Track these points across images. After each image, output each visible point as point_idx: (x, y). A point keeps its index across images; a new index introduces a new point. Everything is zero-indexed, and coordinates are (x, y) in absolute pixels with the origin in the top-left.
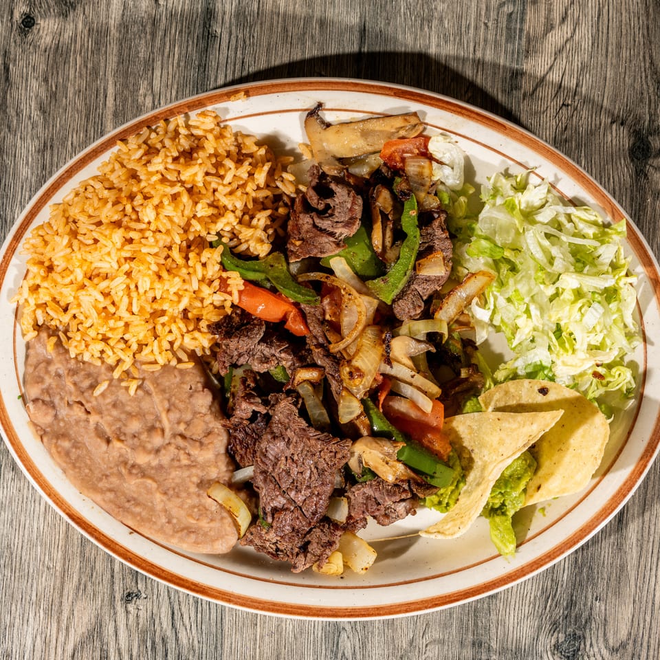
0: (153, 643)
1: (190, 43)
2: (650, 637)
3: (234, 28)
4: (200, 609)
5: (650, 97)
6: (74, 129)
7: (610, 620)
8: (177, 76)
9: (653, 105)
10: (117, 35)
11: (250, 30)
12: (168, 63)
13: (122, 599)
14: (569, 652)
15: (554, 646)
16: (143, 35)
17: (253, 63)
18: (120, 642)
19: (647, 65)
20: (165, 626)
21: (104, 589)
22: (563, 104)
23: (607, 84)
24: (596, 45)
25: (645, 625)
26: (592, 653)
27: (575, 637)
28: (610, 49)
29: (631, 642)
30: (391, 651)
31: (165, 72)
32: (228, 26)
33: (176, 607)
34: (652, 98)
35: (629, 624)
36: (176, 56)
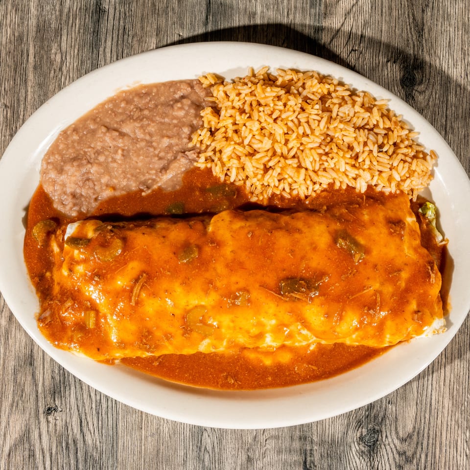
0: (67, 444)
1: (87, 16)
2: (429, 430)
3: (117, 5)
4: (100, 418)
5: (414, 43)
6: (6, 79)
7: (400, 418)
8: (78, 40)
9: (416, 48)
10: (36, 13)
11: (129, 6)
12: (71, 31)
13: (44, 412)
14: (370, 442)
15: (360, 438)
16: (53, 12)
17: (131, 28)
18: (43, 444)
19: (411, 20)
20: (75, 431)
21: (31, 405)
22: (352, 50)
23: (383, 35)
24: (374, 8)
25: (425, 421)
26: (387, 442)
27: (374, 431)
28: (384, 11)
29: (416, 434)
30: (240, 445)
31: (69, 37)
32: (113, 4)
33: (83, 417)
34: (416, 43)
35: (413, 421)
36: (77, 26)
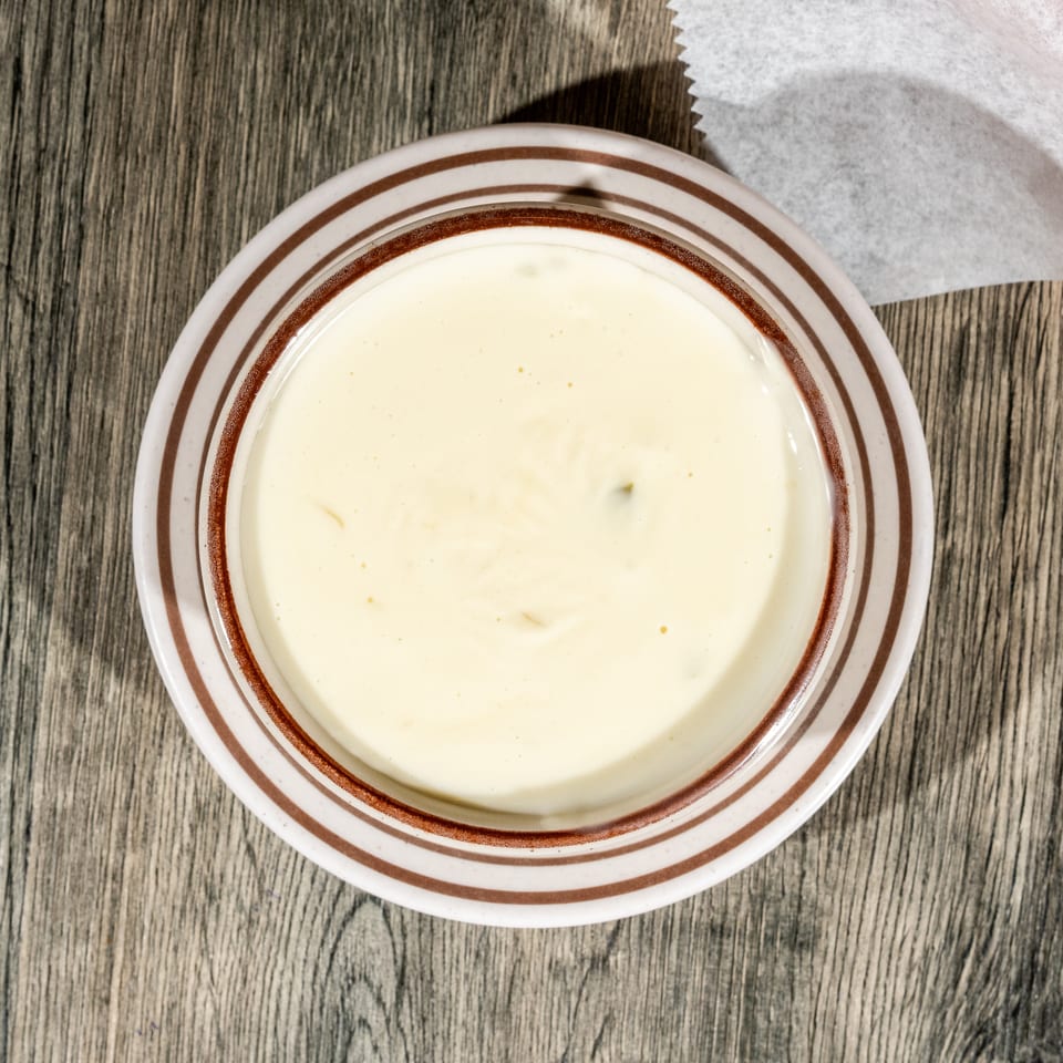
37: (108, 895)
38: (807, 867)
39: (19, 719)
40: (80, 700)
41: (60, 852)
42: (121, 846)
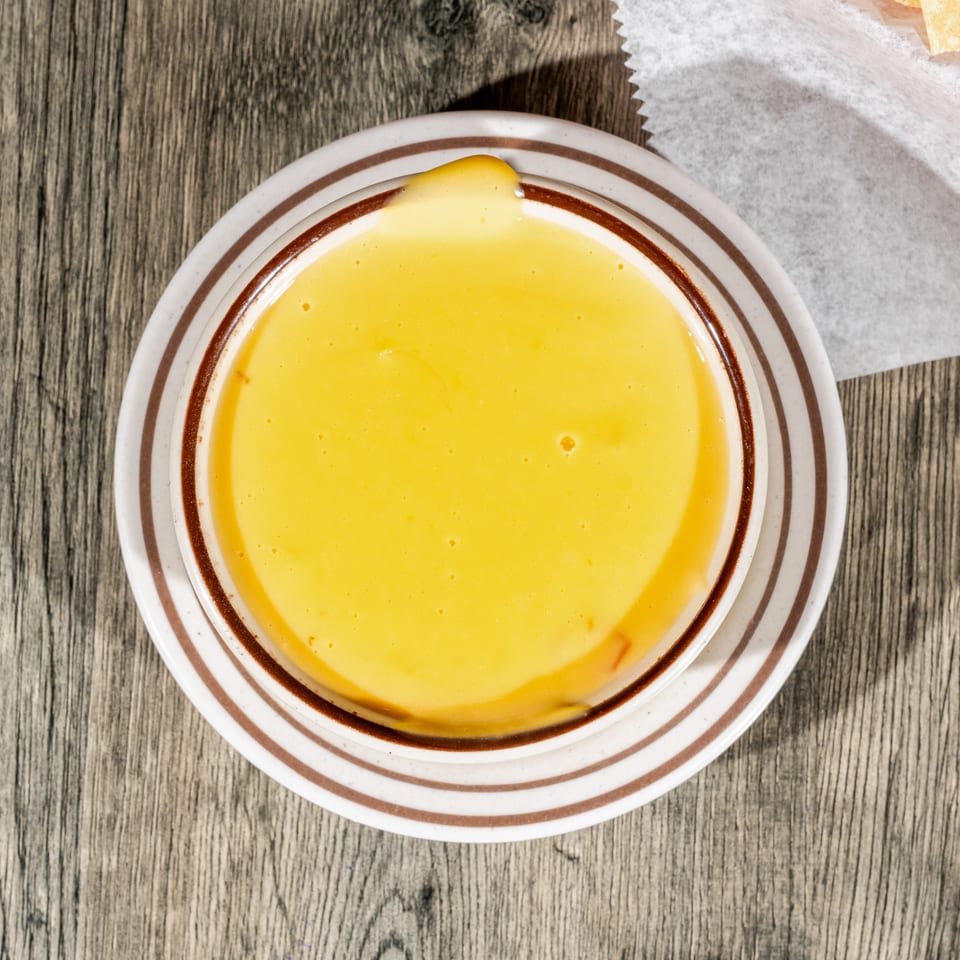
37: (152, 950)
38: (794, 901)
39: (65, 791)
40: (120, 772)
41: (106, 912)
42: (163, 905)
